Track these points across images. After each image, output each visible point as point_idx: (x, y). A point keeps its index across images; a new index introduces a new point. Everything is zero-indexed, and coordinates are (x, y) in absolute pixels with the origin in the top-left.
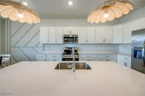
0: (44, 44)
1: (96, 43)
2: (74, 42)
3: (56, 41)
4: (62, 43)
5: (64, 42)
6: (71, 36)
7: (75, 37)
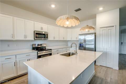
1: (60, 40)
2: (45, 39)
3: (25, 36)
4: (33, 39)
5: (35, 38)
6: (44, 33)
7: (47, 34)
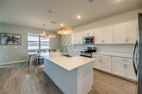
0: (74, 45)
7: (91, 39)
